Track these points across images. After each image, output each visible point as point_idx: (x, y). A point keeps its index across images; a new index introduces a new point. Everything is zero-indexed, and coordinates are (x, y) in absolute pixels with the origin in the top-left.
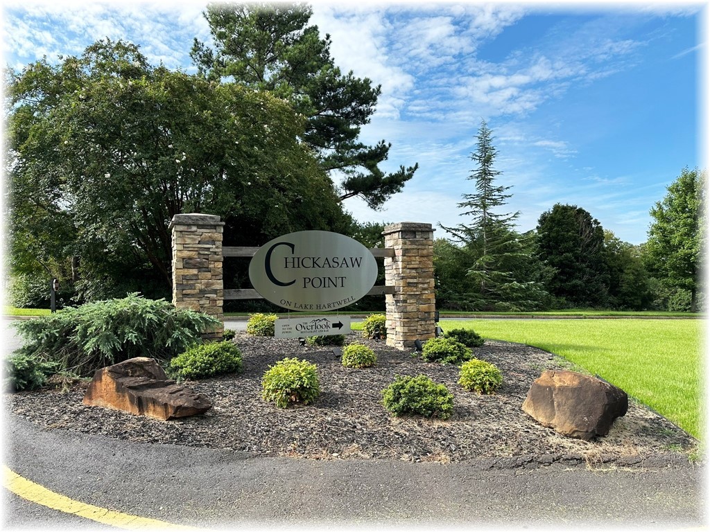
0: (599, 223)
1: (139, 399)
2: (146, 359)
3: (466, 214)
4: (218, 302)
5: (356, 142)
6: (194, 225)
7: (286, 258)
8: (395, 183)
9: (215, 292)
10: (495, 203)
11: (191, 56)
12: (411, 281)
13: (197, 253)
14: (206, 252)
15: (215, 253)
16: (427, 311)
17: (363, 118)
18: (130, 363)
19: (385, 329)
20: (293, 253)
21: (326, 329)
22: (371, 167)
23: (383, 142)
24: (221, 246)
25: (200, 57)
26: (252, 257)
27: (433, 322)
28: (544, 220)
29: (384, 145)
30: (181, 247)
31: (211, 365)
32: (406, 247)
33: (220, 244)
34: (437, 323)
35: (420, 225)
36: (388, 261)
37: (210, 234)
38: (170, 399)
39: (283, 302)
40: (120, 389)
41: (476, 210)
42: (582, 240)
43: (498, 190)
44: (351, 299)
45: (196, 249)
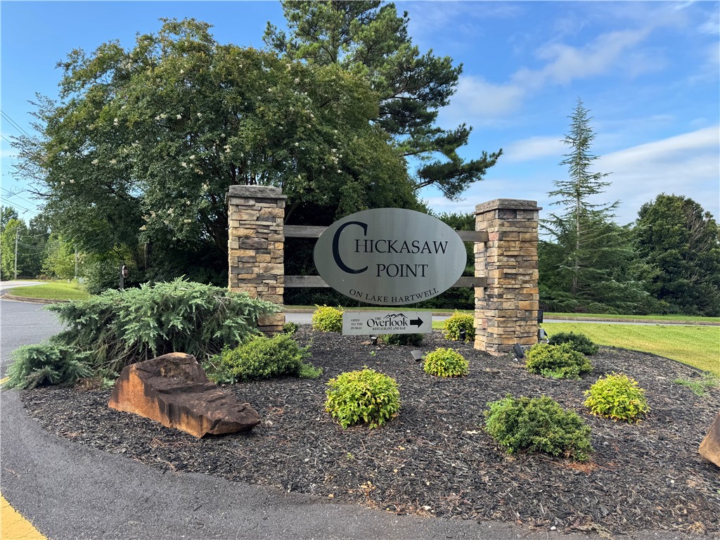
0: (712, 216)
1: (170, 406)
2: (183, 355)
3: (557, 203)
4: (278, 289)
5: (433, 126)
6: (252, 198)
7: (357, 241)
8: (475, 170)
9: (275, 277)
10: (592, 191)
11: (264, 40)
12: (509, 271)
13: (255, 231)
14: (265, 231)
15: (275, 232)
16: (529, 308)
17: (442, 100)
18: (163, 359)
19: (473, 330)
20: (365, 235)
21: (402, 326)
22: (449, 153)
23: (464, 125)
24: (282, 224)
25: (273, 40)
26: (318, 238)
27: (536, 322)
28: (644, 212)
29: (465, 129)
30: (236, 224)
31: (266, 364)
32: (504, 229)
33: (280, 221)
34: (541, 324)
35: (522, 203)
36: (478, 247)
37: (270, 210)
38: (208, 410)
39: (353, 292)
40: (149, 392)
41: (569, 199)
42: (690, 235)
43: (595, 177)
44: (433, 291)
45: (254, 227)
